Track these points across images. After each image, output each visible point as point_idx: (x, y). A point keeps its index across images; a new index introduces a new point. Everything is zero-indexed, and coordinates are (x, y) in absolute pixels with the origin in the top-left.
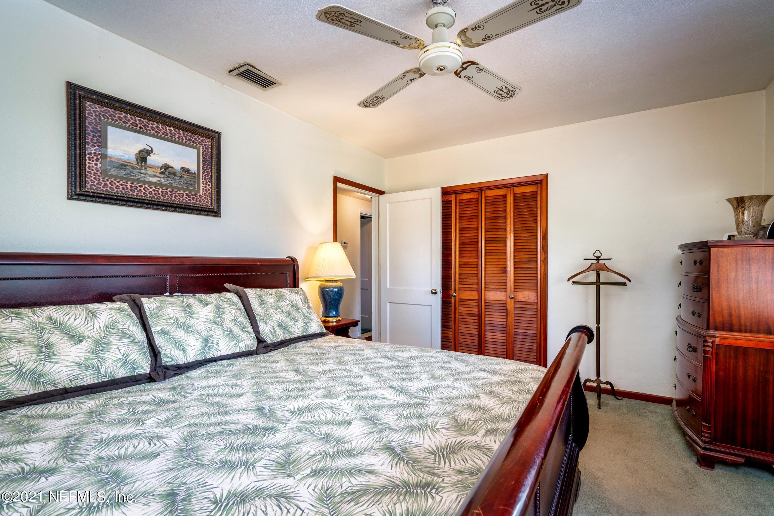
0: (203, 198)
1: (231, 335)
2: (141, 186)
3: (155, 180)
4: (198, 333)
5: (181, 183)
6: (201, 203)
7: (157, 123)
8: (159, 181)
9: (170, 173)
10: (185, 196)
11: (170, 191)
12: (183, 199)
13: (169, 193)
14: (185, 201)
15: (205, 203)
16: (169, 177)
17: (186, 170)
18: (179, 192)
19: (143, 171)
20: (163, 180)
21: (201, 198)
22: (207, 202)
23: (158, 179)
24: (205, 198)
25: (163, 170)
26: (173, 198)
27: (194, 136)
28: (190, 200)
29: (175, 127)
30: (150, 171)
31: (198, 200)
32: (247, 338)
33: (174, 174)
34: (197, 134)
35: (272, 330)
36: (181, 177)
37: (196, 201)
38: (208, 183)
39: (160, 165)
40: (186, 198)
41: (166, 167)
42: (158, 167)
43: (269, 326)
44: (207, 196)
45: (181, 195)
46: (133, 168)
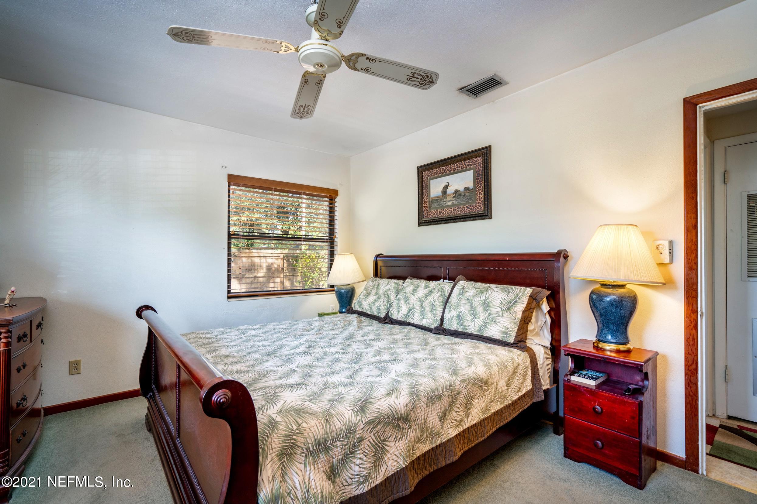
0: (478, 206)
1: (423, 313)
2: (443, 210)
3: (450, 203)
4: (409, 304)
5: (464, 200)
6: (476, 211)
7: (450, 165)
8: (452, 203)
9: (458, 195)
10: (466, 209)
11: (457, 208)
12: (465, 211)
13: (457, 210)
14: (466, 212)
15: (479, 210)
16: (457, 198)
17: (467, 189)
18: (462, 207)
19: (445, 200)
20: (454, 202)
21: (476, 207)
22: (480, 209)
23: (452, 202)
24: (479, 206)
25: (454, 195)
26: (459, 213)
27: (471, 161)
28: (469, 211)
29: (459, 162)
30: (448, 199)
31: (474, 209)
32: (430, 317)
33: (460, 195)
34: (472, 158)
35: (450, 319)
36: (464, 195)
37: (473, 210)
38: (481, 193)
39: (453, 192)
40: (467, 210)
41: (456, 191)
42: (452, 194)
43: (450, 314)
44: (481, 204)
45: (463, 209)
46: (441, 200)
